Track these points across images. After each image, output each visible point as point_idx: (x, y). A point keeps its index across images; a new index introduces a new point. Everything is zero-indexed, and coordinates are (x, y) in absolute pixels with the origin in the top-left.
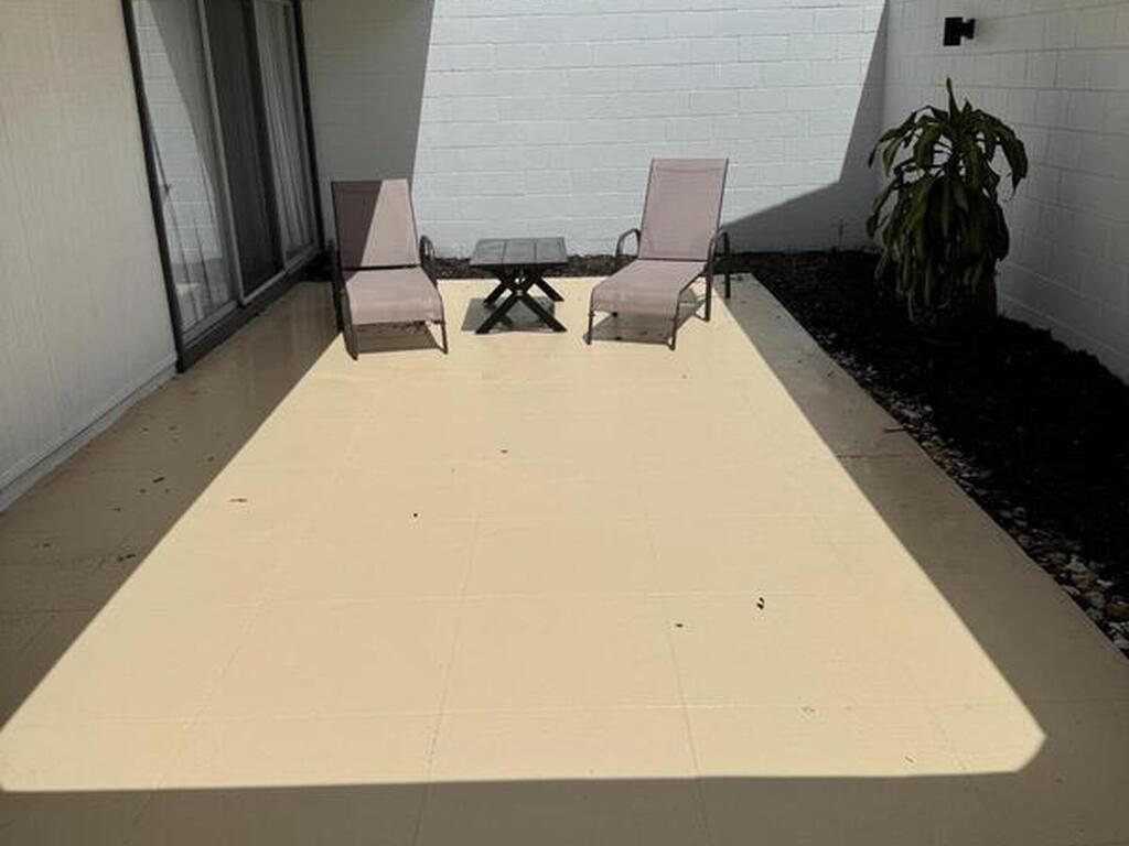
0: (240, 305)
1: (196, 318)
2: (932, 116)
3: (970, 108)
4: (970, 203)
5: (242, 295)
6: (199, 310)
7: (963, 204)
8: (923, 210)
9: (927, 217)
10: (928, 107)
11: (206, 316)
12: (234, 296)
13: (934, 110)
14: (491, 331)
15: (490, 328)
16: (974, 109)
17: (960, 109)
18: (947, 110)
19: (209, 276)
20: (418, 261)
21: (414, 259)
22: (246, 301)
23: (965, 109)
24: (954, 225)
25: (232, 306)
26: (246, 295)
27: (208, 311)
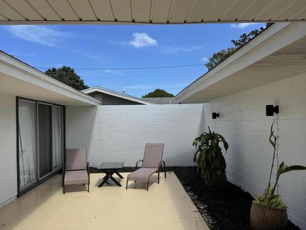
0: (38, 180)
1: (25, 184)
2: (206, 135)
3: (214, 133)
4: (215, 155)
5: (39, 177)
6: (26, 182)
7: (214, 155)
8: (205, 156)
9: (206, 158)
10: (205, 133)
11: (28, 183)
12: (37, 178)
13: (206, 133)
14: (102, 186)
15: (102, 185)
16: (215, 133)
17: (212, 133)
18: (209, 133)
19: (31, 174)
20: (86, 168)
21: (85, 168)
22: (39, 179)
23: (213, 133)
24: (212, 160)
25: (36, 180)
26: (40, 178)
27: (28, 182)
